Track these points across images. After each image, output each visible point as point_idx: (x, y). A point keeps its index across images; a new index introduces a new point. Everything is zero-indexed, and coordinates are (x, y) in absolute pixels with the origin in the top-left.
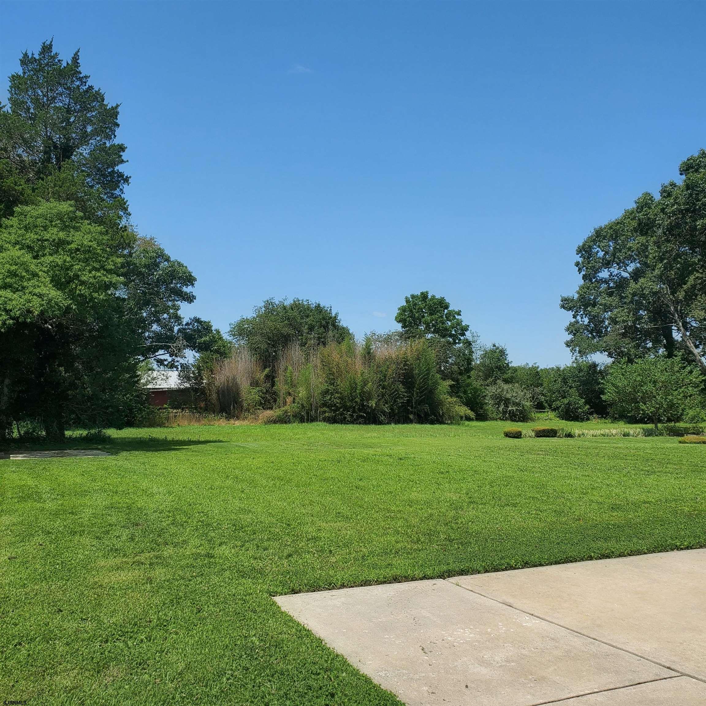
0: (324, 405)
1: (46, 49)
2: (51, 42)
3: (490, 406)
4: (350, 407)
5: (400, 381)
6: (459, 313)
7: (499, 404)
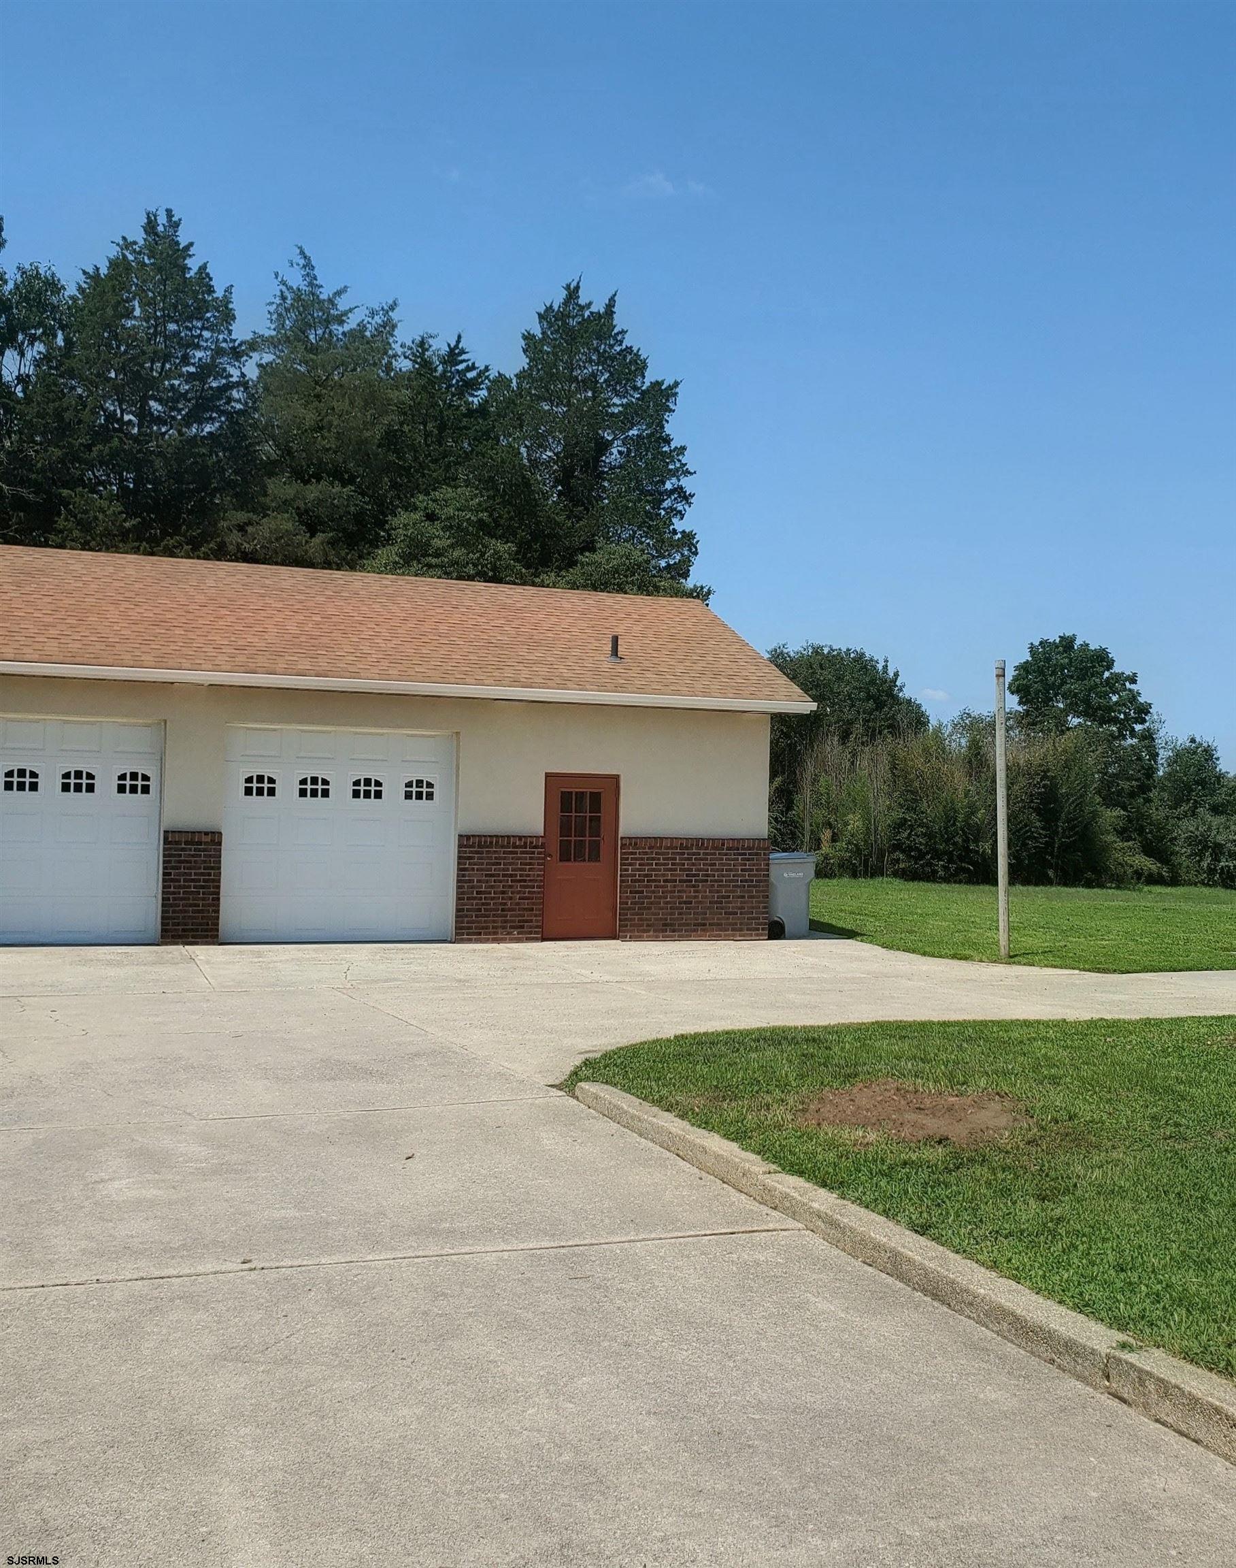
0: (897, 847)
1: (573, 293)
2: (578, 283)
3: (1184, 858)
4: (945, 853)
5: (1032, 808)
6: (1133, 680)
7: (1201, 854)
